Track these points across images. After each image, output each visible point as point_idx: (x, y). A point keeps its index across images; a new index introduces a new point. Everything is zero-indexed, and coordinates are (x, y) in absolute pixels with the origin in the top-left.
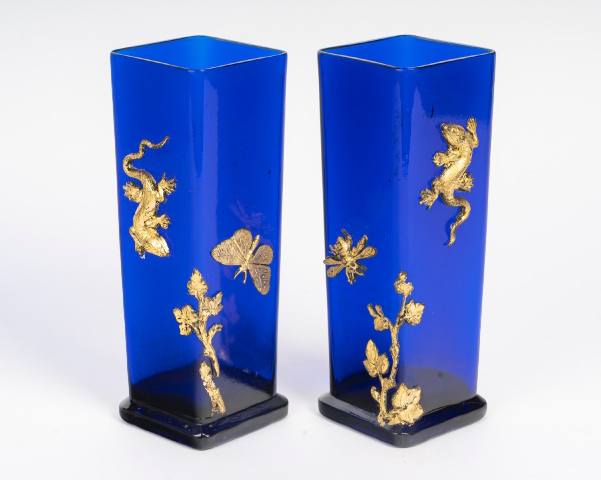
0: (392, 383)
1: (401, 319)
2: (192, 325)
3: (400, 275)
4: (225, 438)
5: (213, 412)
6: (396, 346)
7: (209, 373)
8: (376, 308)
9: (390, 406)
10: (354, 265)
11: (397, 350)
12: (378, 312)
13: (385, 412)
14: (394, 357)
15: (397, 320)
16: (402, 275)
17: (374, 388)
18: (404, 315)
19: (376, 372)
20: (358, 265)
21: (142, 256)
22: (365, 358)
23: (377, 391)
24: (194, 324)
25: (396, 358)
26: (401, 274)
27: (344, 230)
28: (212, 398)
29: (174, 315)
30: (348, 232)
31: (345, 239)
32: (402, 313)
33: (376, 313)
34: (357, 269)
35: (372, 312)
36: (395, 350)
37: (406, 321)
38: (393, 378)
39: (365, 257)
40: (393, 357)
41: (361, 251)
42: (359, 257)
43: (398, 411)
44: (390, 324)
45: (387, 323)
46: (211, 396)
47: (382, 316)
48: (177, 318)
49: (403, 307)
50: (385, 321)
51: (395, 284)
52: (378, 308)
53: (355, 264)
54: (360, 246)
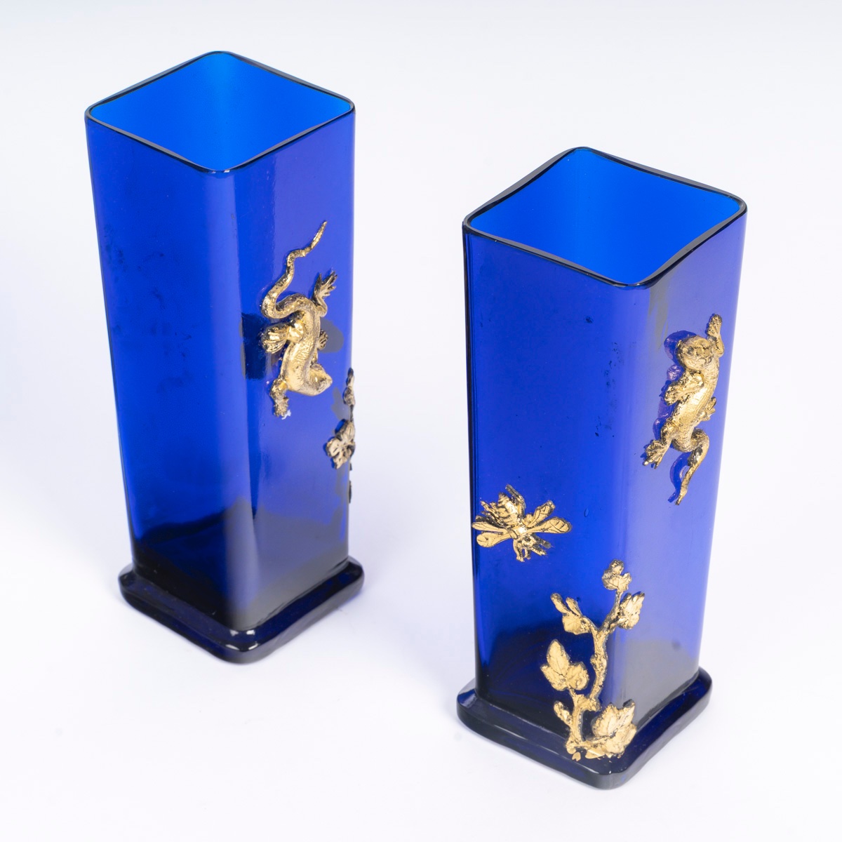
0: (593, 705)
1: (613, 625)
3: (613, 566)
6: (602, 659)
8: (568, 602)
9: (587, 732)
10: (529, 540)
11: (605, 663)
12: (571, 608)
13: (580, 739)
14: (600, 673)
15: (606, 625)
16: (615, 566)
17: (560, 704)
18: (617, 619)
19: (564, 686)
20: (537, 540)
22: (545, 662)
23: (565, 709)
25: (602, 674)
26: (615, 564)
27: (511, 487)
31: (513, 499)
32: (614, 616)
33: (568, 609)
34: (534, 545)
35: (559, 606)
36: (600, 662)
37: (620, 626)
38: (595, 698)
39: (549, 531)
40: (597, 673)
41: (542, 522)
42: (538, 529)
43: (602, 740)
44: (593, 628)
45: (586, 625)
47: (579, 614)
49: (617, 608)
50: (584, 622)
51: (603, 578)
52: (570, 603)
53: (531, 538)
54: (541, 514)
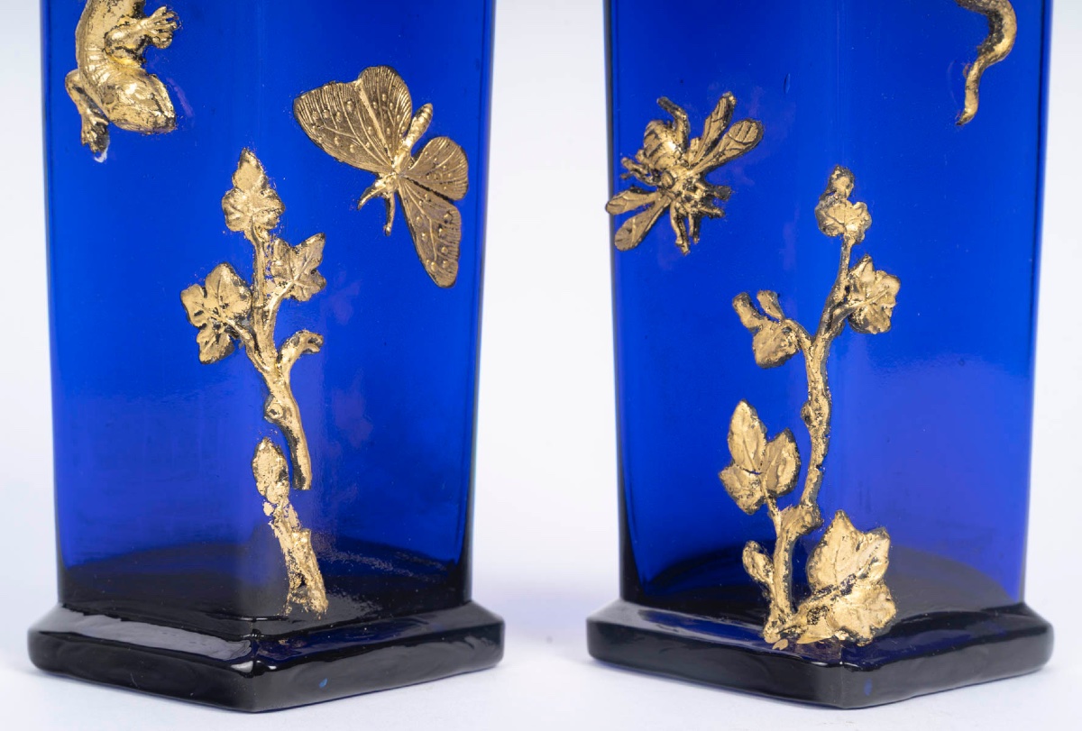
0: (807, 512)
1: (838, 311)
2: (232, 323)
3: (834, 176)
4: (324, 683)
5: (292, 603)
6: (821, 398)
7: (282, 475)
8: (760, 298)
9: (800, 587)
10: (695, 189)
11: (826, 410)
12: (767, 310)
13: (787, 610)
14: (817, 431)
15: (826, 317)
16: (839, 176)
17: (753, 544)
18: (846, 300)
19: (758, 495)
20: (706, 185)
21: (99, 155)
22: (727, 460)
23: (761, 552)
24: (239, 318)
25: (821, 433)
26: (837, 172)
27: (667, 99)
28: (287, 558)
29: (184, 306)
30: (675, 103)
31: (669, 123)
32: (839, 295)
33: (760, 312)
34: (702, 199)
35: (746, 316)
36: (819, 408)
37: (849, 317)
38: (811, 500)
39: (729, 154)
40: (811, 432)
41: (715, 143)
42: (710, 161)
43: (826, 601)
44: (803, 336)
45: (793, 334)
46: (285, 551)
47: (778, 315)
48: (191, 314)
49: (843, 275)
50: (789, 329)
51: (817, 208)
52: (765, 299)
53: (698, 185)
54: (712, 128)
